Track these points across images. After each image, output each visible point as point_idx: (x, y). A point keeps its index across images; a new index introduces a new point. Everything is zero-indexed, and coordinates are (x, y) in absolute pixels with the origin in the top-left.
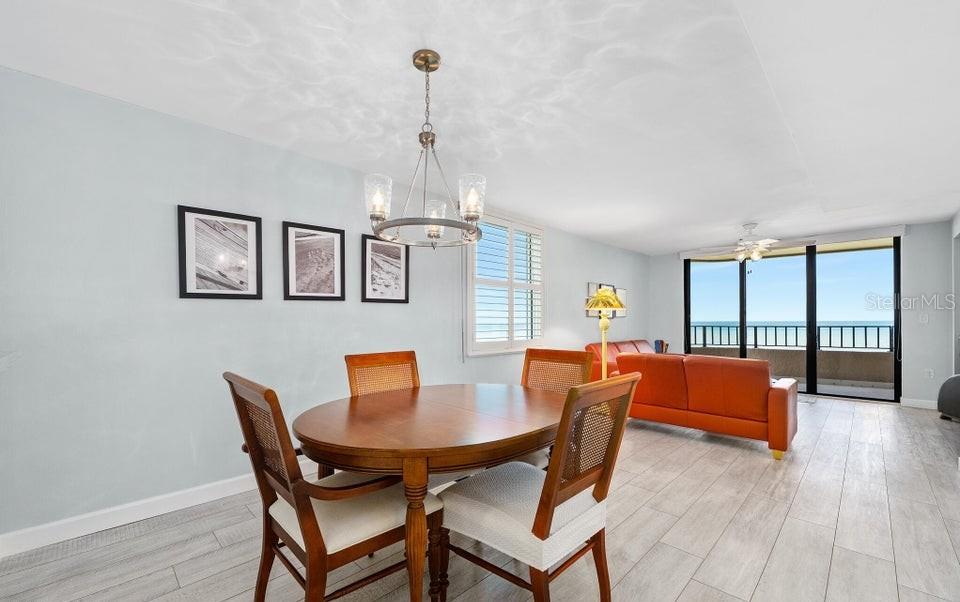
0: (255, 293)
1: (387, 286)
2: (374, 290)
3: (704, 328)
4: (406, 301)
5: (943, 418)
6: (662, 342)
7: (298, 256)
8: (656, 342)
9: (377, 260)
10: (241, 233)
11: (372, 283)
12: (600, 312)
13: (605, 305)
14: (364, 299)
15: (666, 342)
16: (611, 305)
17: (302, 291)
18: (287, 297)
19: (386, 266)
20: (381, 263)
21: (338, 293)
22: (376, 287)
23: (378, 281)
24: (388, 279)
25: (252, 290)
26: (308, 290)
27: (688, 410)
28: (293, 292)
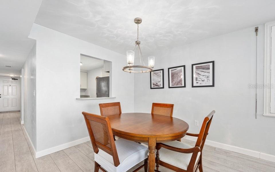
0: (162, 87)
1: (203, 81)
2: (197, 83)
4: (213, 86)
7: (172, 76)
9: (198, 72)
10: (160, 74)
11: (196, 81)
14: (193, 86)
17: (173, 85)
18: (169, 87)
19: (202, 73)
20: (200, 73)
21: (183, 85)
22: (198, 82)
23: (199, 79)
24: (203, 78)
25: (162, 86)
26: (175, 85)
28: (171, 86)
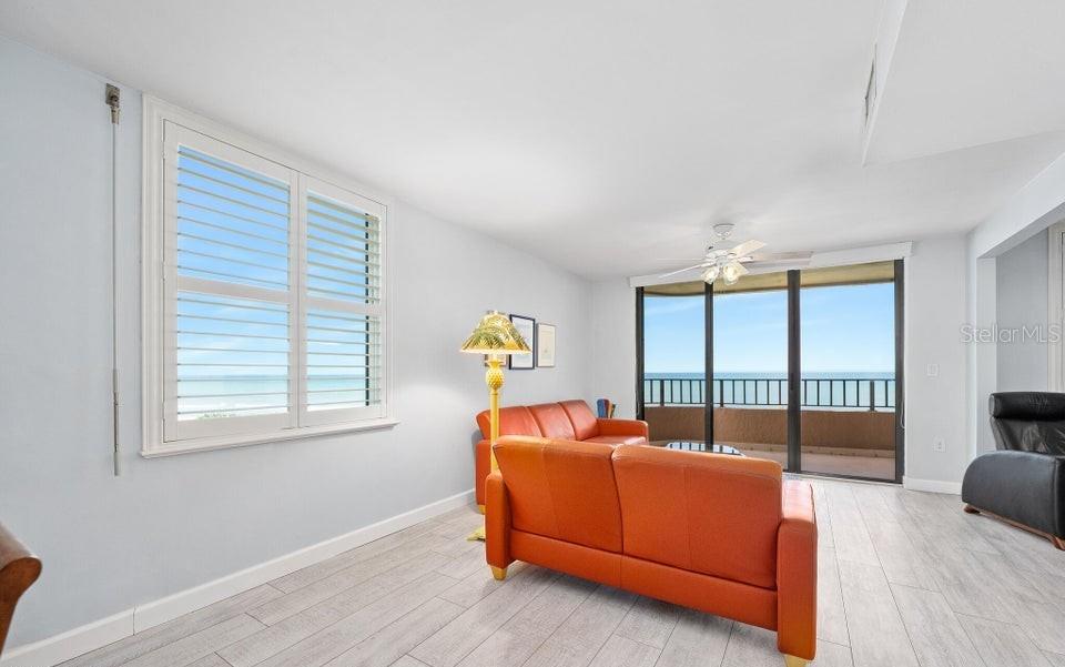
3: (662, 381)
5: (970, 511)
6: (607, 402)
8: (599, 402)
12: (486, 357)
13: (490, 344)
15: (611, 402)
16: (501, 344)
27: (622, 553)
